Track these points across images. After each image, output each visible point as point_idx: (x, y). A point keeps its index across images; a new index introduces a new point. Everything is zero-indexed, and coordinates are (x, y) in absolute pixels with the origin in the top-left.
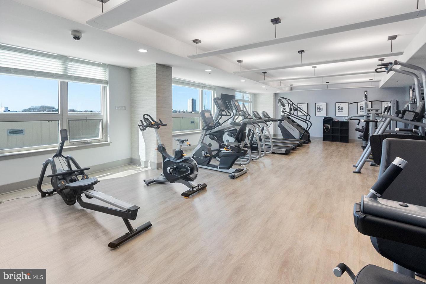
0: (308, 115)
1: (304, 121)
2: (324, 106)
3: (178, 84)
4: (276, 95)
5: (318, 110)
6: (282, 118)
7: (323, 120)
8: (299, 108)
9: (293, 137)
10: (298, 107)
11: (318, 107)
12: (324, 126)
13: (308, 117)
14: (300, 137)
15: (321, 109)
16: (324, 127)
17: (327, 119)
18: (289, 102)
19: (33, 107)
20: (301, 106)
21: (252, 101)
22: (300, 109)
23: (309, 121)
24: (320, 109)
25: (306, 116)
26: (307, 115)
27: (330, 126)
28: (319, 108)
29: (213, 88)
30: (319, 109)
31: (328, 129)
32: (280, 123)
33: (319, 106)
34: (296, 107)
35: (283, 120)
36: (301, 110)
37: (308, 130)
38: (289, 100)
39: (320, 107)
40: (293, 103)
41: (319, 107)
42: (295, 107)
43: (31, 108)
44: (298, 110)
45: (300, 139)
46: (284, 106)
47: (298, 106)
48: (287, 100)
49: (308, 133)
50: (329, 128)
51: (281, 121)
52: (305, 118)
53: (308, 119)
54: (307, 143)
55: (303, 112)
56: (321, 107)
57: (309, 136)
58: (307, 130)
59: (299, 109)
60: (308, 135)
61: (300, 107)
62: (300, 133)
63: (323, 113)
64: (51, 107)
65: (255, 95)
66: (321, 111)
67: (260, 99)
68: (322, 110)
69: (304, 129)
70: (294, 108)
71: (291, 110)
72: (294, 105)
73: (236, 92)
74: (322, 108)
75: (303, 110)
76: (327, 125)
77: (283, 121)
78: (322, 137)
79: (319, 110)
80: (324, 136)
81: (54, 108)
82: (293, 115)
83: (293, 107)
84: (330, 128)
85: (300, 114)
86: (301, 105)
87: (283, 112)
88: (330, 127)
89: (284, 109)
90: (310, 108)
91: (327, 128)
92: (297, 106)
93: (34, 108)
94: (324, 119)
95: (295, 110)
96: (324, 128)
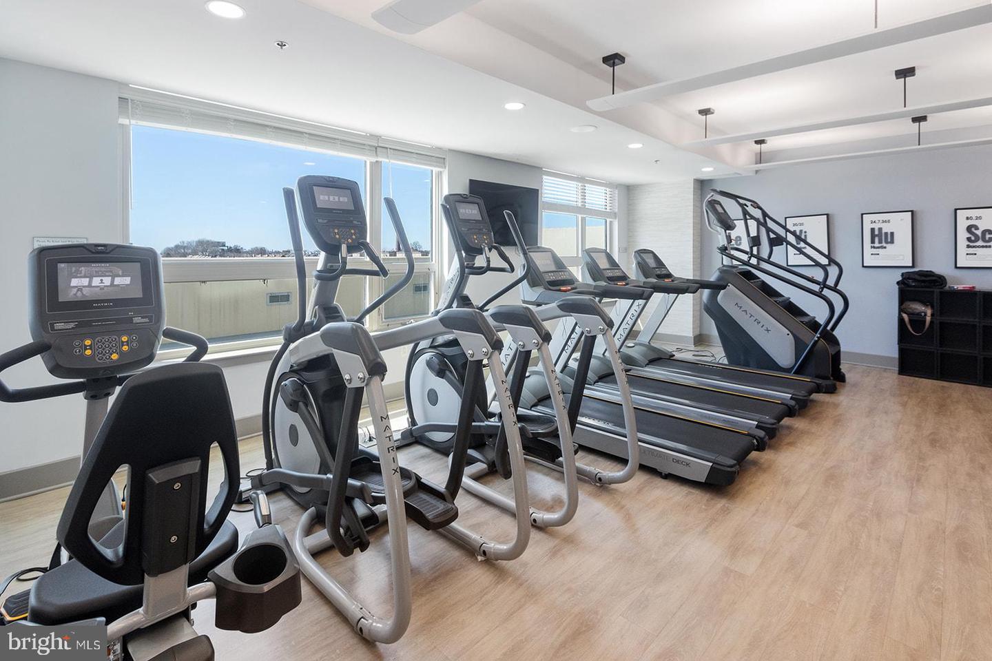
0: (832, 261)
1: (816, 288)
2: (900, 225)
3: (229, 130)
4: (702, 185)
5: (873, 242)
6: (719, 279)
7: (898, 283)
8: (794, 233)
9: (766, 361)
10: (787, 230)
11: (873, 230)
12: (901, 310)
13: (833, 271)
14: (797, 361)
15: (890, 238)
16: (905, 316)
17: (915, 280)
18: (750, 209)
19: (183, 242)
20: (801, 228)
21: (617, 210)
22: (799, 238)
23: (834, 289)
24: (882, 238)
25: (823, 267)
26: (824, 261)
27: (929, 312)
28: (877, 233)
29: (437, 156)
30: (877, 240)
31: (925, 321)
32: (713, 297)
33: (876, 226)
34: (781, 232)
35: (724, 287)
36: (802, 245)
37: (833, 328)
38: (749, 203)
39: (884, 231)
40: (765, 215)
41: (880, 229)
42: (774, 232)
43: (179, 246)
44: (789, 243)
45: (797, 372)
46: (727, 225)
47: (788, 227)
48: (742, 201)
49: (834, 342)
50: (928, 319)
51: (716, 287)
52: (818, 274)
53: (830, 282)
54: (832, 390)
55: (809, 251)
56: (887, 229)
57: (836, 358)
58: (829, 328)
59: (791, 238)
60: (832, 351)
61: (797, 229)
62: (799, 344)
63: (899, 254)
64: (218, 242)
65: (629, 191)
66: (888, 246)
67: (648, 205)
68: (892, 242)
69: (814, 325)
70: (772, 236)
71: (755, 241)
72: (770, 224)
73: (544, 177)
74: (892, 234)
75: (808, 241)
76: (918, 307)
77: (722, 291)
78: (896, 355)
79: (880, 242)
80: (902, 351)
81: (224, 246)
82: (768, 261)
83: (769, 230)
84: (932, 322)
85: (795, 259)
86: (802, 224)
87: (724, 250)
88: (932, 315)
89: (729, 239)
90: (839, 236)
91: (917, 321)
92: (784, 227)
93: (185, 245)
94: (900, 278)
95: (776, 241)
96: (901, 321)
